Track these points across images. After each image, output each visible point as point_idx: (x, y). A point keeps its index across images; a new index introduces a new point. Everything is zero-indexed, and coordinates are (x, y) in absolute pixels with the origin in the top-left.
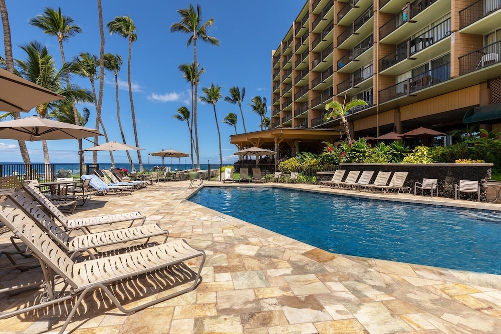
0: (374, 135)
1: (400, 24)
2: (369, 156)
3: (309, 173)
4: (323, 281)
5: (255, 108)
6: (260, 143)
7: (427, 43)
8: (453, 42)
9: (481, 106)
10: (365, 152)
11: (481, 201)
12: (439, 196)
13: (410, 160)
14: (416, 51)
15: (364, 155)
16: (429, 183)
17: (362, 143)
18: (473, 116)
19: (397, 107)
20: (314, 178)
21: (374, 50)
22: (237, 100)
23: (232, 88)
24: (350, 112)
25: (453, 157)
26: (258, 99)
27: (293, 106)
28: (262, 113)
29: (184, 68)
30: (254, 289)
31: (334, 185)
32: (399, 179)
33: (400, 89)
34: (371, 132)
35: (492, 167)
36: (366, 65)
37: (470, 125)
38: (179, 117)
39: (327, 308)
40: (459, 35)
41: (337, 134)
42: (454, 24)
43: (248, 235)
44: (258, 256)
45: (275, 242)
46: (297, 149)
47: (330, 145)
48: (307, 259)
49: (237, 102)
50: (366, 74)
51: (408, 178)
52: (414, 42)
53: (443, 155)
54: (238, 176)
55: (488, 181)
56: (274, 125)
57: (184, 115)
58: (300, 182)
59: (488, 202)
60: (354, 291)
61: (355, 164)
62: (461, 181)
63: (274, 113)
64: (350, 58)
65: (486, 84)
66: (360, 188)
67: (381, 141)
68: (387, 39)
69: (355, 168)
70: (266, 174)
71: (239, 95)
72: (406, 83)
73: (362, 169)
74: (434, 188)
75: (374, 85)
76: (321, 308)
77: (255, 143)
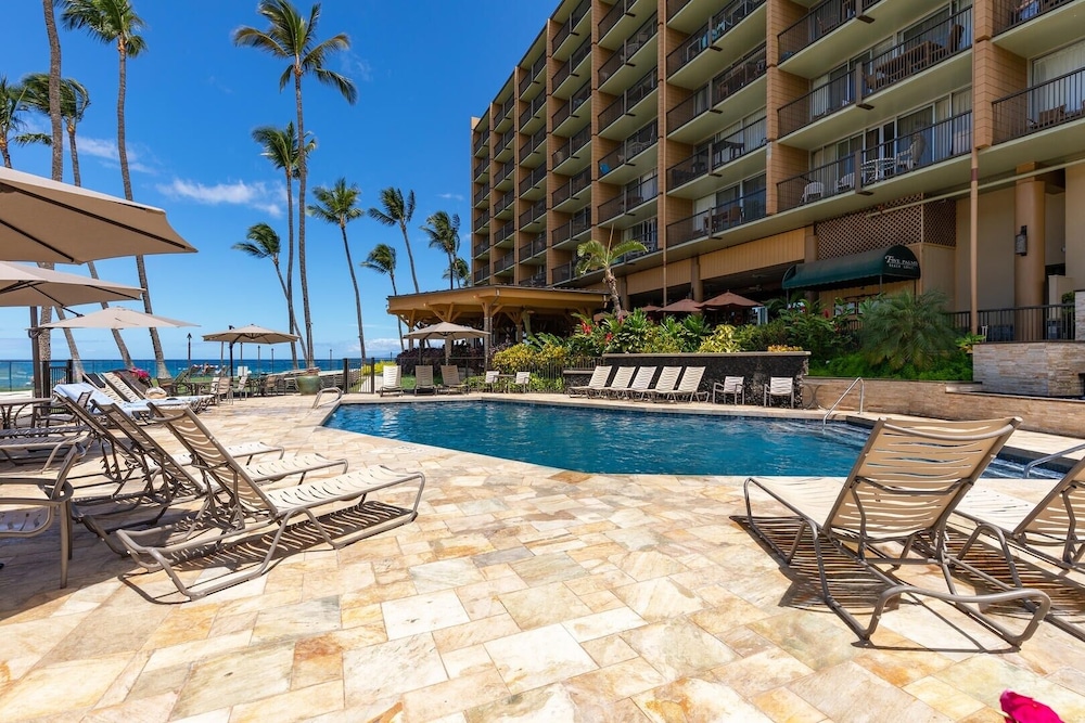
0: (659, 303)
1: (699, 111)
2: (650, 340)
3: (550, 374)
4: (575, 499)
5: (437, 238)
6: (453, 314)
7: (737, 151)
8: (769, 157)
9: (806, 262)
10: (643, 334)
11: (795, 407)
12: (746, 403)
13: (710, 347)
14: (722, 164)
15: (642, 340)
16: (732, 384)
17: (638, 317)
18: (794, 279)
19: (695, 256)
20: (559, 382)
21: (659, 149)
22: (397, 217)
23: (387, 189)
24: (622, 259)
25: (767, 341)
26: (442, 218)
27: (516, 239)
28: (450, 248)
29: (266, 136)
30: (492, 513)
31: (593, 393)
32: (693, 377)
33: (699, 224)
34: (654, 298)
35: (809, 356)
36: (646, 174)
37: (792, 291)
38: (251, 249)
39: (579, 517)
40: (777, 146)
41: (599, 299)
42: (770, 127)
43: (464, 465)
44: (487, 486)
45: (508, 470)
46: (528, 327)
47: (586, 321)
48: (554, 482)
49: (398, 221)
50: (646, 191)
51: (705, 376)
52: (719, 146)
53: (754, 339)
54: (411, 382)
55: (804, 377)
56: (477, 276)
57: (265, 244)
58: (534, 389)
59: (803, 408)
60: (610, 503)
61: (627, 354)
62: (773, 379)
63: (476, 250)
64: (621, 158)
65: (812, 227)
66: (633, 395)
67: (669, 313)
68: (678, 132)
69: (627, 363)
70: (467, 376)
71: (402, 207)
72: (707, 215)
73: (638, 363)
74: (739, 391)
75: (659, 215)
76: (574, 518)
77: (442, 313)
